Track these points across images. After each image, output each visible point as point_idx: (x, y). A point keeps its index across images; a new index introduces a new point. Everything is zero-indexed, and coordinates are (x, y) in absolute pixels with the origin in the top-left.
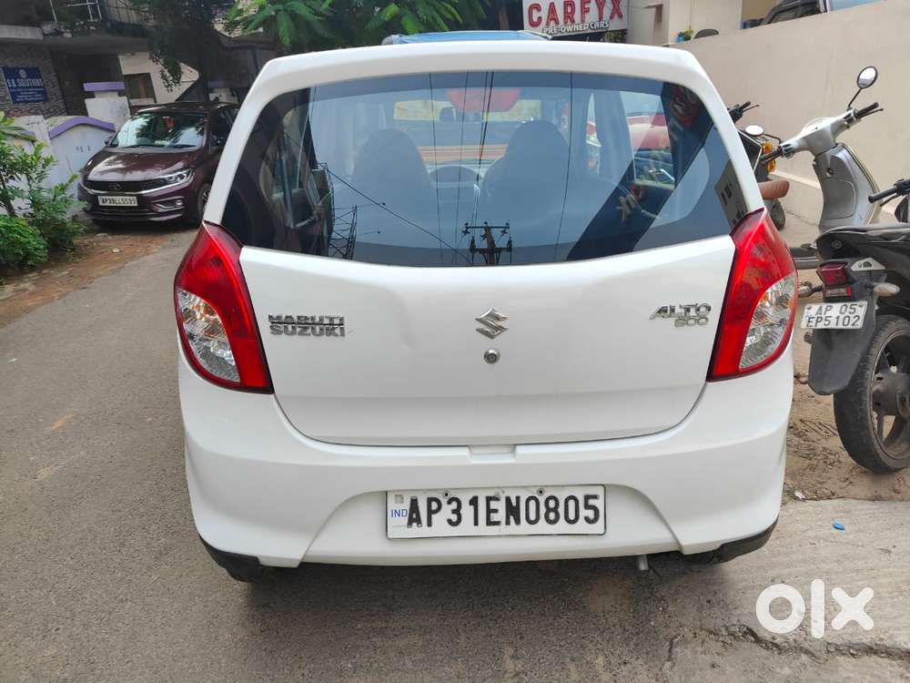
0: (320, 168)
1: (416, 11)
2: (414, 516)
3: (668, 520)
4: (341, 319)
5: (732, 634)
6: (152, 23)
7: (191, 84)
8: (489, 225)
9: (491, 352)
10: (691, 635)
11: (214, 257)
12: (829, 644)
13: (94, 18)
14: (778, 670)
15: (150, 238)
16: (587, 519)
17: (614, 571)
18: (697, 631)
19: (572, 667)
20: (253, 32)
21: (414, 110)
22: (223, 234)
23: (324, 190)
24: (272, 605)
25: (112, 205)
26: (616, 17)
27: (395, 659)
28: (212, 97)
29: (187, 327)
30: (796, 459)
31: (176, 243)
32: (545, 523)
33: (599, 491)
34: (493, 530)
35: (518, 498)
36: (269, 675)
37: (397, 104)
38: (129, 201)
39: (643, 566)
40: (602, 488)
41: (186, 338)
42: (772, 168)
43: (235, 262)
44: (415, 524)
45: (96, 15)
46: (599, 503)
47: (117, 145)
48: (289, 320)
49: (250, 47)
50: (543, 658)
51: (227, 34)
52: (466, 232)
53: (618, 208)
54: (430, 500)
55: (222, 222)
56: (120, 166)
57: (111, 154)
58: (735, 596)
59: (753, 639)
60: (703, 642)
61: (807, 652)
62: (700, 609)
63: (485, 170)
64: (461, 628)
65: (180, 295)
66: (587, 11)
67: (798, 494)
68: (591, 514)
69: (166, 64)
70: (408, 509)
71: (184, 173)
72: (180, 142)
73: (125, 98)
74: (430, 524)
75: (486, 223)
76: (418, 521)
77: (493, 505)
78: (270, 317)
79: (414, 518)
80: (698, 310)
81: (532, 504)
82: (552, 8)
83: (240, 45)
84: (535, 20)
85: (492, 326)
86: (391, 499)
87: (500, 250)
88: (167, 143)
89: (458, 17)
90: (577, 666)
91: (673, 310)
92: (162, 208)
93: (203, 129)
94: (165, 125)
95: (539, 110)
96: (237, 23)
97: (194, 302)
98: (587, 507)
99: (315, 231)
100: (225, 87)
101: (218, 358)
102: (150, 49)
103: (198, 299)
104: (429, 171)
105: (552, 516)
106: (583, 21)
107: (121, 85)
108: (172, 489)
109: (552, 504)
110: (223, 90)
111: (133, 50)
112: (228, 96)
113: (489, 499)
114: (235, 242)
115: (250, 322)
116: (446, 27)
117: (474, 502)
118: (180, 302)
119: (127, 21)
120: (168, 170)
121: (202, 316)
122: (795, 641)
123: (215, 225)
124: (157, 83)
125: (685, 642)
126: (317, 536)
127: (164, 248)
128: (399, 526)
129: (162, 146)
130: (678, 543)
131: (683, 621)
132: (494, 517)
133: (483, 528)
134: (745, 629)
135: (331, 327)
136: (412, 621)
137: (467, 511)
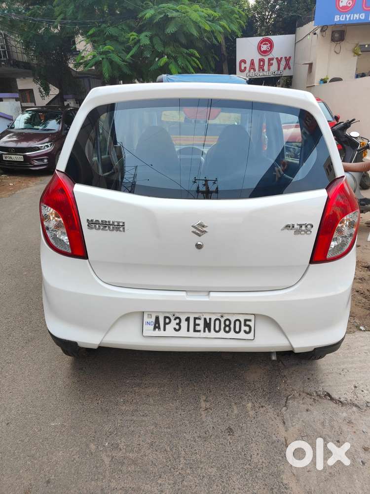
0: (119, 145)
1: (177, 61)
2: (157, 325)
3: (287, 334)
4: (123, 223)
5: (319, 395)
6: (35, 62)
7: (54, 96)
8: (207, 179)
9: (199, 243)
10: (298, 395)
11: (61, 189)
12: (368, 402)
13: (4, 58)
14: (341, 414)
15: (29, 179)
16: (245, 331)
17: (261, 361)
18: (301, 393)
19: (235, 407)
20: (89, 69)
21: (172, 115)
22: (66, 177)
23: (120, 156)
24: (84, 369)
25: (10, 160)
26: (287, 68)
27: (145, 399)
28: (66, 103)
29: (46, 224)
30: (363, 310)
31: (43, 182)
32: (223, 332)
33: (252, 318)
34: (197, 334)
35: (210, 319)
36: (80, 403)
37: (164, 112)
38: (19, 158)
39: (274, 358)
40: (253, 316)
41: (45, 229)
42: (365, 155)
43: (71, 191)
44: (157, 329)
45: (5, 56)
46: (251, 324)
47: (14, 128)
48: (97, 222)
49: (87, 77)
50: (220, 402)
51: (75, 69)
52: (195, 182)
53: (274, 173)
54: (165, 318)
55: (65, 171)
56: (15, 139)
57: (10, 132)
58: (322, 376)
59: (329, 398)
60: (303, 399)
61: (356, 406)
62: (303, 383)
63: (208, 149)
64: (179, 385)
65: (43, 207)
66: (272, 64)
67: (362, 328)
68: (247, 329)
69: (41, 85)
70: (154, 321)
71: (49, 144)
72: (47, 128)
73: (19, 102)
74: (165, 330)
75: (205, 178)
76: (159, 328)
77: (198, 322)
78: (88, 220)
79: (157, 326)
80: (306, 226)
81: (217, 322)
82: (252, 63)
83: (82, 75)
84: (243, 68)
85: (200, 230)
86: (146, 316)
87: (212, 192)
88: (40, 128)
89: (200, 65)
90: (237, 407)
91: (293, 227)
92: (36, 163)
93: (60, 121)
94: (40, 118)
95: (240, 118)
96: (81, 64)
97: (50, 211)
98: (245, 325)
99: (114, 178)
100: (72, 98)
101: (60, 240)
102: (33, 75)
103: (52, 209)
104: (177, 149)
105: (227, 329)
106: (269, 70)
107: (17, 95)
108: (36, 309)
109: (227, 323)
110: (71, 100)
111: (24, 76)
112: (74, 103)
113: (195, 319)
114: (71, 181)
115: (77, 222)
116: (193, 71)
117: (188, 319)
118: (42, 211)
119: (22, 61)
120: (40, 142)
121: (54, 218)
122: (351, 400)
123: (62, 172)
124: (37, 94)
125: (294, 398)
126: (107, 333)
127: (36, 184)
128: (149, 330)
129: (38, 129)
130: (292, 346)
131: (294, 388)
132: (198, 328)
133: (192, 333)
134: (326, 393)
135: (118, 227)
136: (155, 380)
137: (184, 324)
